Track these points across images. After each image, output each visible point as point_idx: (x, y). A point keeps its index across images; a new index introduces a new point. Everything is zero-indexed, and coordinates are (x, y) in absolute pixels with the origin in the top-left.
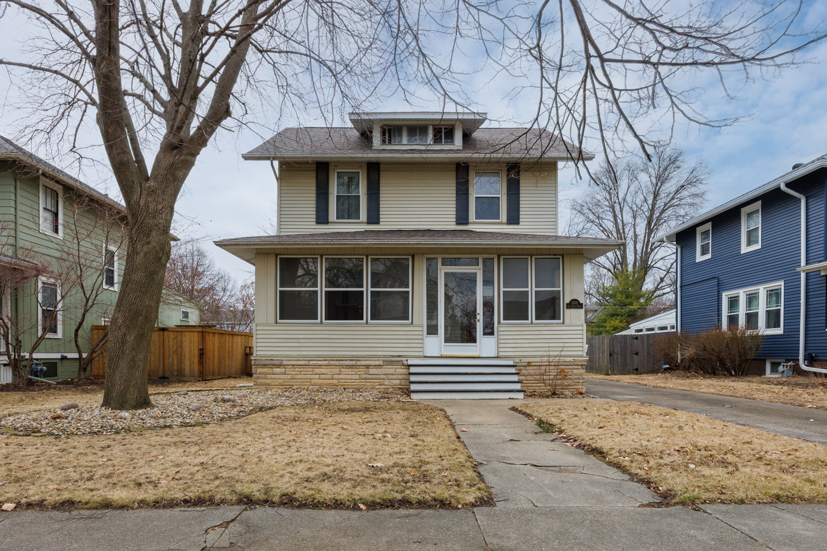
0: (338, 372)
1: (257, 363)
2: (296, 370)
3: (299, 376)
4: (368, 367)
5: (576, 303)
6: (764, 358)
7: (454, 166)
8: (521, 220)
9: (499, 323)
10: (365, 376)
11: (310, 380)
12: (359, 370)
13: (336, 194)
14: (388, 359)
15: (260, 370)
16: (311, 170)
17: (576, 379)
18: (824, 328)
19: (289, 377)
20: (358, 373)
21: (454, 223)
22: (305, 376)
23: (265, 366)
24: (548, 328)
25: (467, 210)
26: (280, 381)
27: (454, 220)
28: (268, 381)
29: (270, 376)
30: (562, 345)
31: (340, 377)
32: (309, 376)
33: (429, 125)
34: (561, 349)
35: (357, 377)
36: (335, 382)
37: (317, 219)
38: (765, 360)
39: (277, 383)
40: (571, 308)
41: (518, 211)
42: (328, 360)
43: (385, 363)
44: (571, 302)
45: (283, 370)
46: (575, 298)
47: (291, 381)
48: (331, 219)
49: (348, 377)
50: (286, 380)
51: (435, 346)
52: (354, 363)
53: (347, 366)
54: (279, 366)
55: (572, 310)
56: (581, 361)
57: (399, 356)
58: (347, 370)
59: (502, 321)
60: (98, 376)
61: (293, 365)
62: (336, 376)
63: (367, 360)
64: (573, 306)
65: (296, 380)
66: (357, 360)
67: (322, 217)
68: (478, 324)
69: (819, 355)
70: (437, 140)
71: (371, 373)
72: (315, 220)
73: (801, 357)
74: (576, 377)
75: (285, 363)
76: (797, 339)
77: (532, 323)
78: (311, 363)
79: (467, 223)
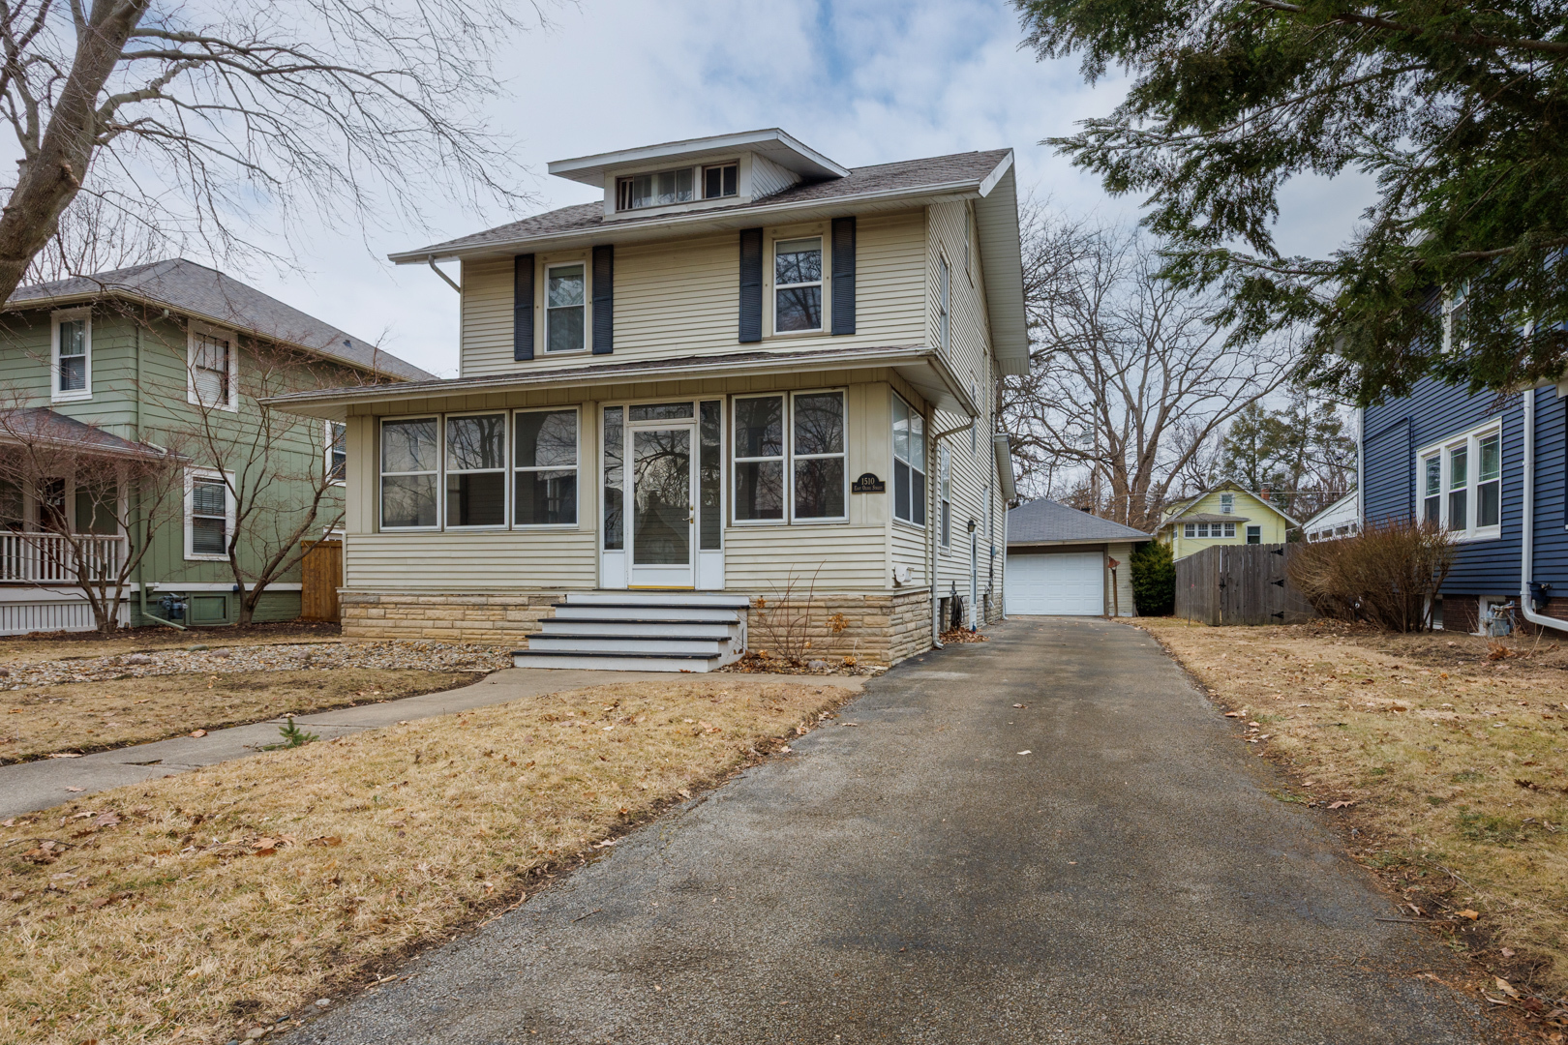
0: (460, 617)
1: (346, 599)
2: (401, 611)
3: (405, 623)
4: (505, 607)
5: (871, 481)
6: (1478, 592)
7: (738, 236)
8: (858, 326)
9: (729, 525)
10: (500, 624)
11: (419, 630)
12: (492, 612)
13: (547, 306)
14: (537, 593)
15: (350, 611)
16: (506, 271)
17: (870, 635)
18: (1562, 522)
19: (390, 623)
20: (492, 618)
21: (737, 342)
22: (413, 623)
23: (356, 604)
24: (819, 533)
25: (759, 316)
26: (378, 630)
27: (737, 335)
28: (361, 630)
29: (363, 622)
30: (816, 567)
31: (464, 624)
32: (418, 623)
33: (695, 166)
34: (812, 575)
35: (489, 625)
36: (456, 633)
37: (516, 352)
38: (1477, 598)
39: (374, 634)
40: (861, 491)
41: (853, 308)
42: (446, 596)
43: (533, 600)
44: (860, 479)
45: (382, 612)
46: (870, 471)
47: (394, 630)
48: (538, 352)
49: (477, 624)
50: (386, 629)
51: (619, 569)
52: (483, 600)
53: (474, 605)
54: (376, 604)
55: (864, 495)
56: (879, 599)
57: (553, 588)
58: (475, 612)
59: (734, 521)
60: (308, 617)
61: (396, 604)
62: (458, 624)
63: (504, 596)
64: (864, 488)
65: (400, 630)
66: (489, 596)
67: (524, 350)
68: (691, 526)
69: (1555, 586)
70: (711, 191)
71: (510, 618)
72: (512, 355)
73: (1525, 592)
74: (869, 631)
75: (383, 599)
76: (1515, 550)
77: (789, 524)
78: (422, 599)
79: (758, 341)
